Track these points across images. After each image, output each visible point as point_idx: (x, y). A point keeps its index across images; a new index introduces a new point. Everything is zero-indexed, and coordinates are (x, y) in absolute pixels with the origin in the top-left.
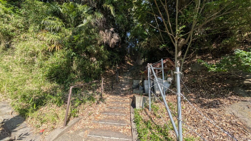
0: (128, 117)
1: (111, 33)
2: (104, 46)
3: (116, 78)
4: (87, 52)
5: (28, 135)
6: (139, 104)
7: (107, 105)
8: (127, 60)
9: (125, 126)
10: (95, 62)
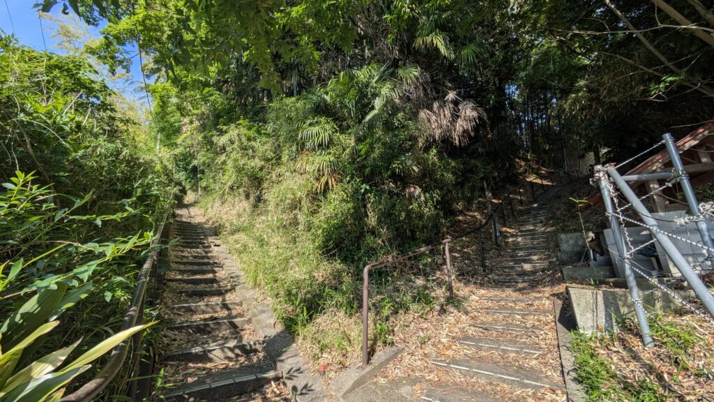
0: (551, 361)
1: (450, 106)
2: (436, 147)
3: (493, 236)
4: (395, 177)
5: (301, 373)
6: (589, 315)
7: (473, 318)
8: (526, 171)
9: (543, 391)
10: (420, 197)
